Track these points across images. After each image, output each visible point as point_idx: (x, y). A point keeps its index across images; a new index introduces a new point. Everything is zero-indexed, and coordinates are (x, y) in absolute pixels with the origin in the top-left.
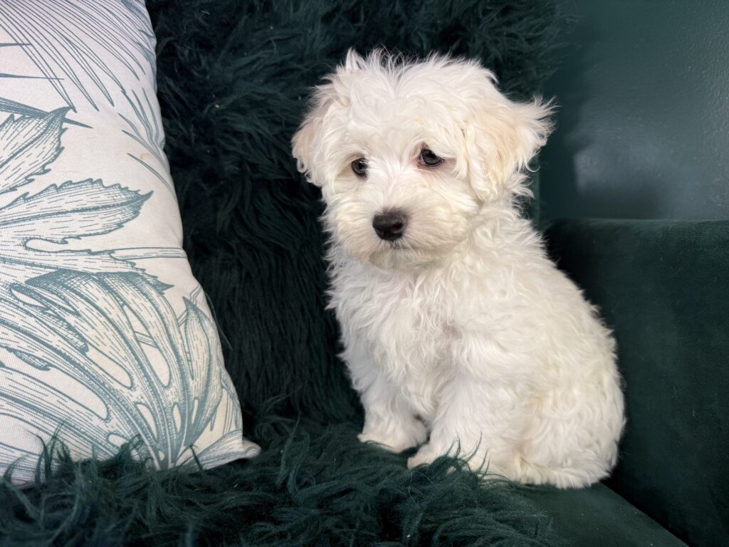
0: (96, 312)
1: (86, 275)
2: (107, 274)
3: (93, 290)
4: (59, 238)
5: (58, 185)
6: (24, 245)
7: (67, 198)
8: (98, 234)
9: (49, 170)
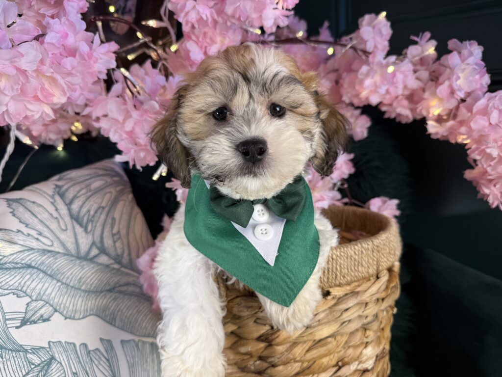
0: (85, 205)
1: (69, 210)
2: (65, 202)
3: (75, 207)
4: (56, 220)
5: (25, 225)
6: (66, 230)
7: (31, 221)
8: (45, 208)
9: (17, 230)
